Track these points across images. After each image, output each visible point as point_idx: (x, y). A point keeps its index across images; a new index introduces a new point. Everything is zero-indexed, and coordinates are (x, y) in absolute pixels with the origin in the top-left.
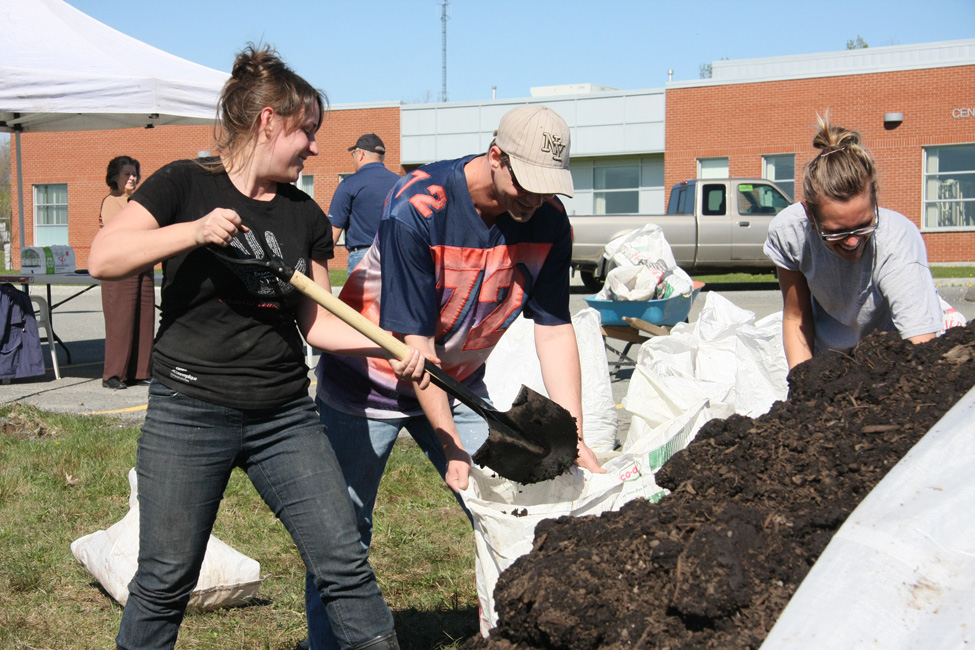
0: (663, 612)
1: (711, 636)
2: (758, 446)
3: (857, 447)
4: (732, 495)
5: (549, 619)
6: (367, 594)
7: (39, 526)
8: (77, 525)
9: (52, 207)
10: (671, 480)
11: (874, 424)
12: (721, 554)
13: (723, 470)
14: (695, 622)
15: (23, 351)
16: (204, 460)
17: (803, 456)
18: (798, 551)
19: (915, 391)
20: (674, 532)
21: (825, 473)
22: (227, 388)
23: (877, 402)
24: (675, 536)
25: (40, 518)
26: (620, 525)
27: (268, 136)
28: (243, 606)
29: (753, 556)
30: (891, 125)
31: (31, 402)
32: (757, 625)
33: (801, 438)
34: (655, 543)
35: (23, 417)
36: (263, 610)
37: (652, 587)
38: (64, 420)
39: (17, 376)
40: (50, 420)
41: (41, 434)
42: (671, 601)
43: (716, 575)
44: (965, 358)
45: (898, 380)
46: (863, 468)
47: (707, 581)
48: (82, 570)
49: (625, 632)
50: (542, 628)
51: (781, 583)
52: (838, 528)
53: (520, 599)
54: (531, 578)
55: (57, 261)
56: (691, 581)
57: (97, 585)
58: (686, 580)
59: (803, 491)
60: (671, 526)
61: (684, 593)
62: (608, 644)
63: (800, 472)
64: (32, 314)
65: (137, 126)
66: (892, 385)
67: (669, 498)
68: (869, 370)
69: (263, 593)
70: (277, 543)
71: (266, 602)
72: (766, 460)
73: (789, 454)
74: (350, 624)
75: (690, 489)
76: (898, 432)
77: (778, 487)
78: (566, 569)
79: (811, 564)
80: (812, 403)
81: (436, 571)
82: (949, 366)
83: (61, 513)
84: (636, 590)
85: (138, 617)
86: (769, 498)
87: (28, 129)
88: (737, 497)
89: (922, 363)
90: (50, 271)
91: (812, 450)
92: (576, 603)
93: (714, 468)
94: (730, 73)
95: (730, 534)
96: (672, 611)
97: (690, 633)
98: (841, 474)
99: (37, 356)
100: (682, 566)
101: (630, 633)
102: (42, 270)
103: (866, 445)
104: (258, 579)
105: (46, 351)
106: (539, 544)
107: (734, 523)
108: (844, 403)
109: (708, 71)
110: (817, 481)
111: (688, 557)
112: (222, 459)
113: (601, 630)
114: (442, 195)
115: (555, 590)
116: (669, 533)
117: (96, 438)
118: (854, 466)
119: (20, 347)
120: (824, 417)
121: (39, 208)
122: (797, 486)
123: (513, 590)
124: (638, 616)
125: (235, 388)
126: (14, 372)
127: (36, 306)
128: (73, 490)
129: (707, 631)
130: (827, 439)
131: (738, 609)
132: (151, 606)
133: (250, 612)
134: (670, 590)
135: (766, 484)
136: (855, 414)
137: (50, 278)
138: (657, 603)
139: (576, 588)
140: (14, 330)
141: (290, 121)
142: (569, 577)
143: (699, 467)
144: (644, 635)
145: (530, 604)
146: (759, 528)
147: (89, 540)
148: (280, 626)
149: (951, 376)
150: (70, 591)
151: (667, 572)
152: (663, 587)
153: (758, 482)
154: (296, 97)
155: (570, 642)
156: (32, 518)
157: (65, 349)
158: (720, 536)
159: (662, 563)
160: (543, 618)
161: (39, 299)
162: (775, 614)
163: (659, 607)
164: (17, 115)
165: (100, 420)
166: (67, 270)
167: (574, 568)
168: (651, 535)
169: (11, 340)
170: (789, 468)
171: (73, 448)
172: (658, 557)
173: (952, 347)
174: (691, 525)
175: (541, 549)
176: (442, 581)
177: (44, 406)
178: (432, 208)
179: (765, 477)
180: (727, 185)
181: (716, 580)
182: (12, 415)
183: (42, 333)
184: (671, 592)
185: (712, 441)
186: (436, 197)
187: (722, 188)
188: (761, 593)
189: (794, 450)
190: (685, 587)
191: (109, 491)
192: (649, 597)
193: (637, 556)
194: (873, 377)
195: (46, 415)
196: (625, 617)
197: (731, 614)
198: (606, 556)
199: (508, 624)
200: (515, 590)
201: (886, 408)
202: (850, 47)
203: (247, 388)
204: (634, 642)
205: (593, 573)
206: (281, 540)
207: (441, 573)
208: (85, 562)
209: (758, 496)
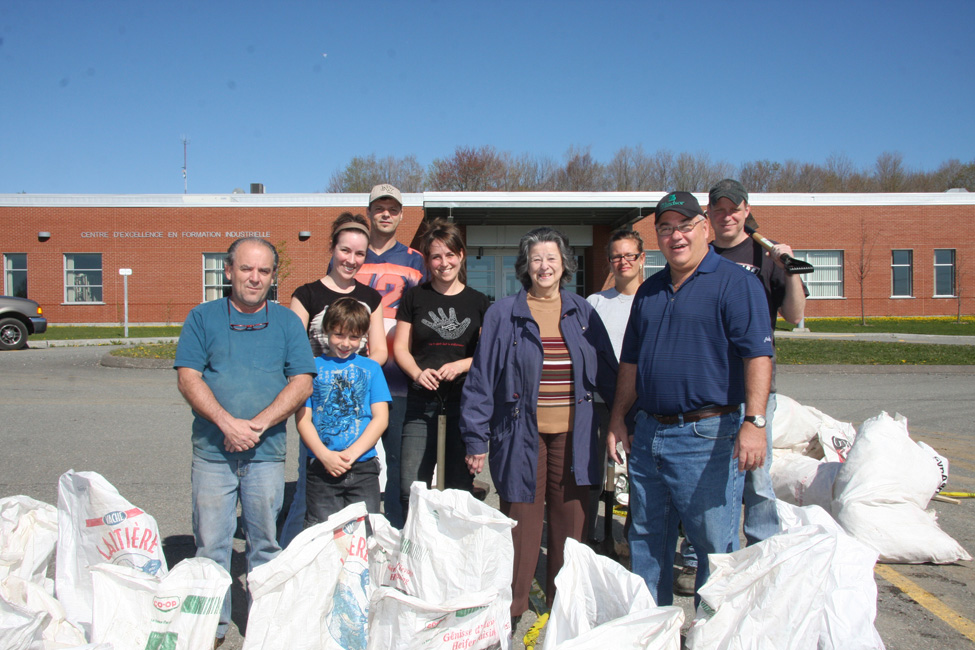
30: (43, 239)
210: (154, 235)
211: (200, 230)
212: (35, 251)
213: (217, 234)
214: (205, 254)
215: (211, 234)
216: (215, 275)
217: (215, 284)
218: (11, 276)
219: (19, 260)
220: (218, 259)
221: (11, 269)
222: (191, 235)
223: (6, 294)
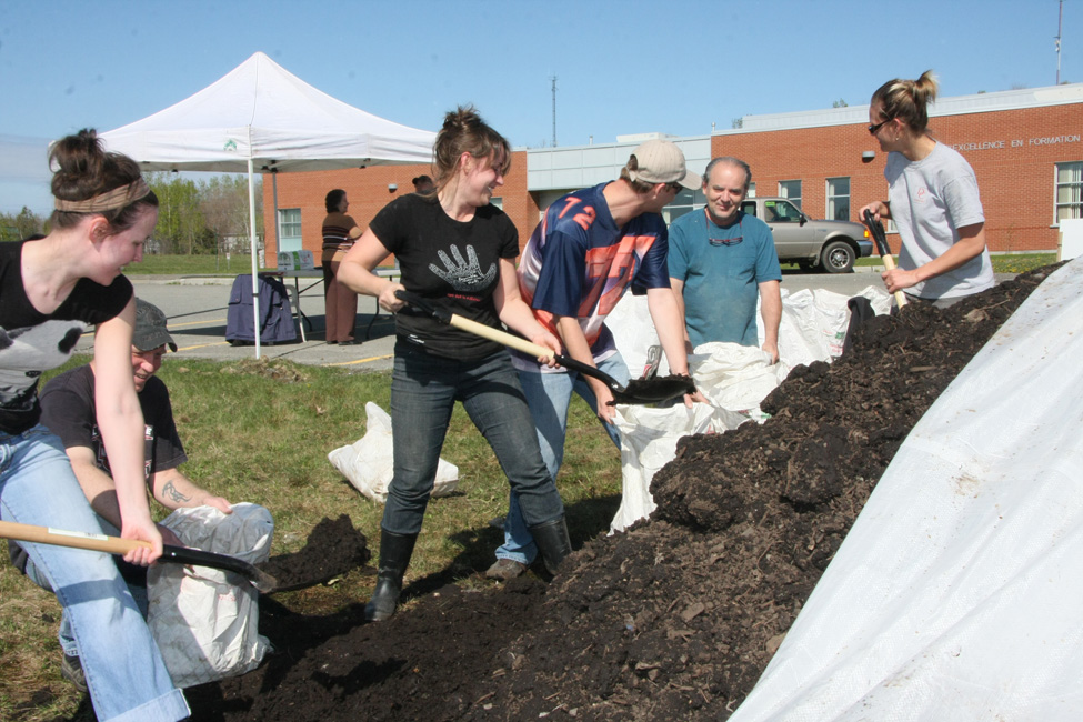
0: (777, 500)
1: (813, 517)
2: (835, 383)
3: (907, 382)
4: (818, 418)
5: (697, 506)
6: (542, 492)
7: (303, 442)
8: (328, 441)
9: (290, 225)
10: (772, 408)
11: (918, 365)
12: (820, 459)
13: (811, 400)
14: (801, 507)
15: (281, 323)
16: (432, 397)
17: (869, 389)
18: (874, 456)
19: (946, 342)
20: (782, 444)
21: (885, 401)
22: (445, 347)
23: (920, 351)
24: (783, 447)
25: (303, 437)
26: (741, 440)
27: (466, 174)
28: (447, 496)
29: (842, 460)
30: (867, 160)
31: (290, 357)
32: (847, 508)
33: (866, 377)
34: (769, 452)
35: (284, 367)
36: (461, 499)
37: (768, 483)
38: (312, 370)
39: (278, 340)
40: (303, 370)
41: (297, 379)
42: (783, 492)
43: (817, 474)
44: (980, 318)
45: (933, 335)
46: (913, 397)
47: (810, 479)
48: (336, 472)
49: (750, 515)
50: (692, 513)
51: (862, 479)
52: (904, 439)
53: (674, 493)
54: (682, 478)
55: (302, 261)
56: (798, 478)
57: (347, 482)
58: (794, 478)
59: (869, 414)
60: (780, 440)
61: (793, 487)
62: (738, 523)
63: (867, 400)
64: (287, 297)
65: (353, 167)
66: (929, 338)
67: (772, 421)
68: (911, 328)
69: (460, 488)
70: (465, 454)
71: (462, 494)
72: (841, 393)
73: (858, 388)
74: (530, 512)
75: (787, 413)
76: (936, 371)
77: (852, 411)
78: (707, 471)
79: (885, 465)
80: (872, 352)
81: (576, 472)
82: (969, 324)
83: (316, 433)
84: (757, 485)
85: (394, 509)
86: (845, 419)
87: (282, 171)
88: (821, 419)
89: (949, 322)
90: (297, 268)
91: (875, 385)
92: (716, 496)
93: (804, 398)
94: (753, 125)
95: (825, 445)
96: (783, 499)
97: (798, 514)
98: (897, 401)
99: (291, 326)
100: (791, 468)
101: (754, 515)
102: (292, 268)
103: (913, 381)
104: (456, 478)
105: (296, 323)
106: (681, 453)
107: (827, 437)
108: (895, 351)
109: (740, 123)
110: (879, 406)
111: (795, 462)
112: (444, 396)
113: (733, 513)
114: (593, 213)
115: (700, 487)
116: (779, 445)
117: (334, 382)
118: (906, 395)
119: (279, 320)
120: (882, 361)
121: (282, 225)
122: (865, 410)
123: (669, 486)
124: (760, 504)
125: (451, 348)
126: (276, 337)
127: (289, 292)
128: (322, 417)
129: (811, 513)
130: (886, 377)
131: (832, 497)
132: (402, 501)
133: (452, 501)
134: (782, 485)
135: (842, 409)
136: (904, 359)
137: (298, 273)
138: (772, 494)
139: (715, 484)
140: (275, 309)
141: (484, 162)
142: (709, 477)
143: (792, 398)
144: (764, 517)
145: (682, 496)
146: (845, 440)
147: (340, 452)
148: (473, 510)
149: (971, 331)
150: (329, 486)
151: (778, 472)
152: (777, 482)
153: (837, 408)
154: (487, 143)
155: (712, 522)
156: (297, 436)
157: (309, 321)
158: (819, 446)
159: (776, 465)
160: (691, 506)
161: (290, 287)
162: (861, 501)
163: (774, 496)
164: (274, 162)
165: (336, 369)
166: (308, 267)
167: (712, 470)
168: (766, 447)
169: (274, 315)
170: (859, 397)
171: (319, 388)
172: (773, 462)
173: (970, 310)
174: (795, 439)
175: (682, 457)
176: (582, 479)
177: (298, 361)
178: (587, 223)
179: (841, 404)
180: (757, 201)
181: (817, 477)
182: (277, 366)
183: (294, 310)
184: (783, 486)
185: (801, 380)
186: (589, 215)
187: (754, 204)
188: (849, 486)
189: (862, 385)
190: (794, 482)
191: (347, 418)
192: (766, 490)
193: (756, 461)
194: (915, 332)
195: (299, 366)
196: (750, 505)
197: (827, 501)
198: (735, 462)
199: (665, 510)
200: (670, 486)
201: (926, 354)
202: (835, 106)
203: (460, 348)
204: (757, 522)
205: (726, 474)
206: (468, 451)
207: (580, 473)
208: (339, 467)
209: (837, 417)
210: (993, 145)
211: (1052, 134)
212: (859, 174)
213: (1074, 138)
214: (1058, 164)
215: (1067, 139)
216: (1070, 190)
217: (1070, 202)
218: (832, 203)
219: (841, 185)
220: (1075, 169)
221: (833, 195)
222: (1041, 141)
223: (827, 218)
